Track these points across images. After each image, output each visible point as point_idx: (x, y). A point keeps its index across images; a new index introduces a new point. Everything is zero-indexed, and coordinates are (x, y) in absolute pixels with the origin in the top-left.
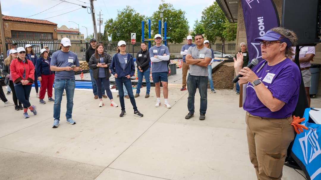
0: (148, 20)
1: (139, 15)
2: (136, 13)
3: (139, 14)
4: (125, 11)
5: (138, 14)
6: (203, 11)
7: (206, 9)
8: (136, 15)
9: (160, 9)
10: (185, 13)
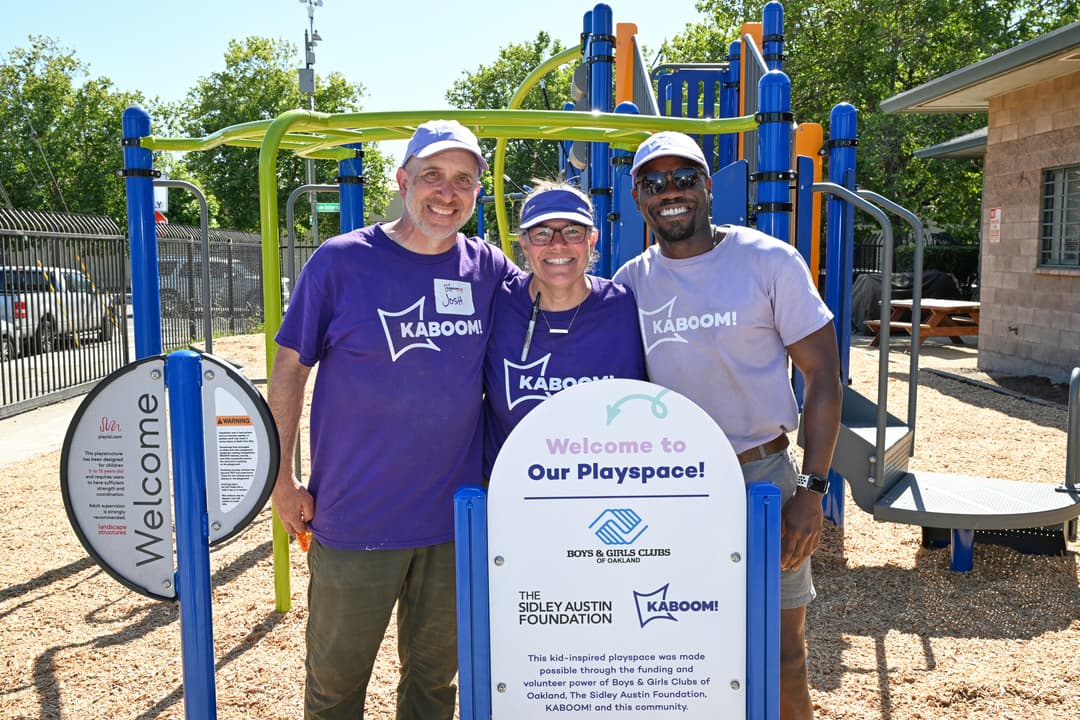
0: (161, 117)
1: (110, 91)
2: (93, 78)
3: (108, 82)
4: (20, 62)
5: (106, 83)
6: (452, 88)
7: (465, 77)
8: (89, 87)
9: (232, 62)
10: (364, 92)
